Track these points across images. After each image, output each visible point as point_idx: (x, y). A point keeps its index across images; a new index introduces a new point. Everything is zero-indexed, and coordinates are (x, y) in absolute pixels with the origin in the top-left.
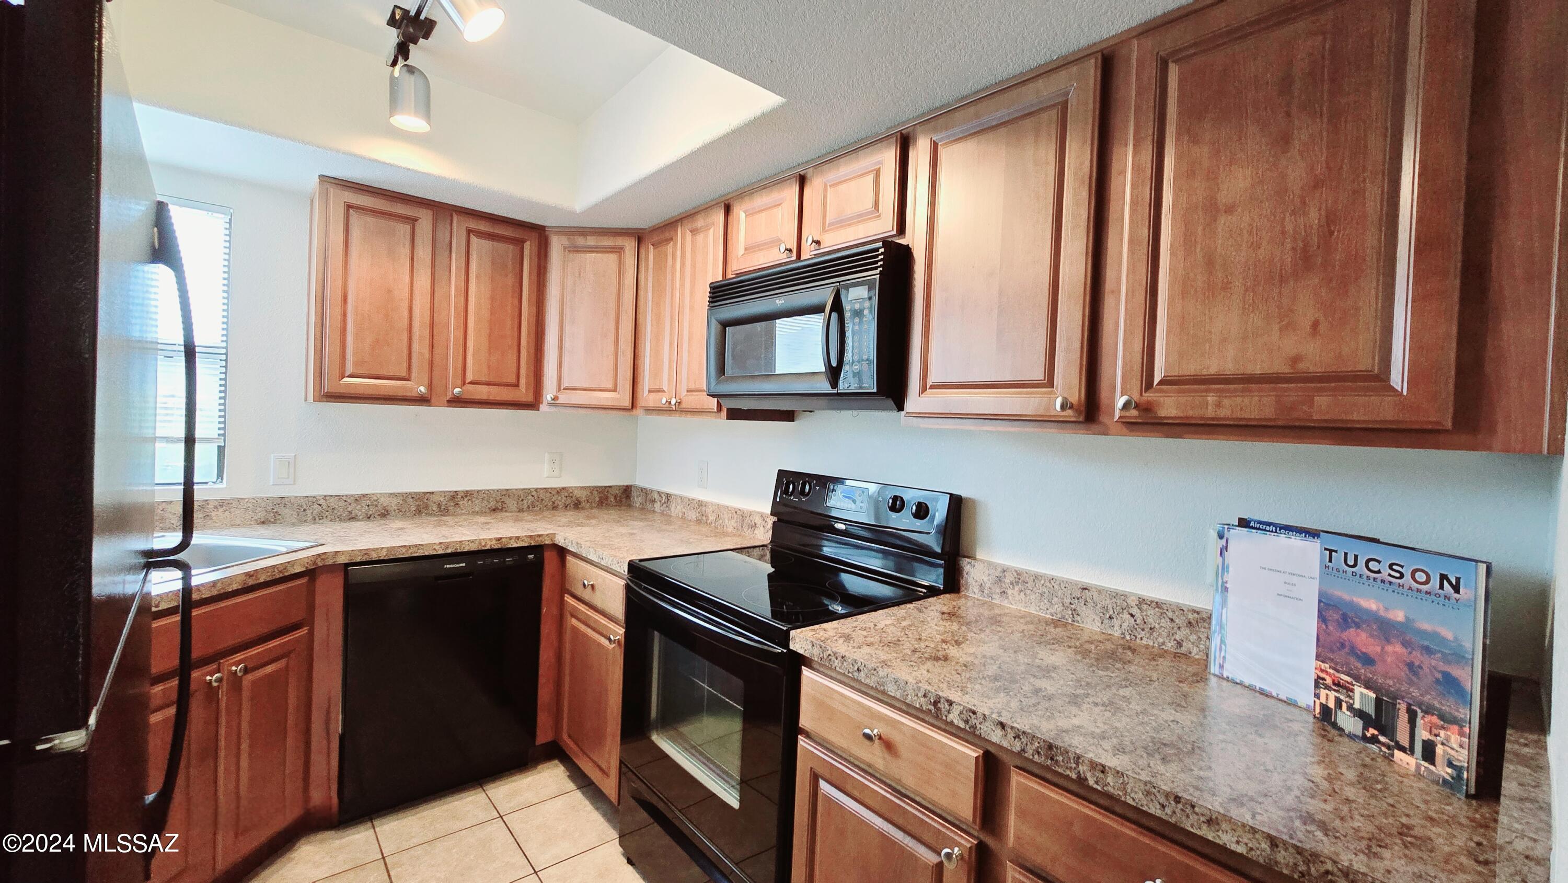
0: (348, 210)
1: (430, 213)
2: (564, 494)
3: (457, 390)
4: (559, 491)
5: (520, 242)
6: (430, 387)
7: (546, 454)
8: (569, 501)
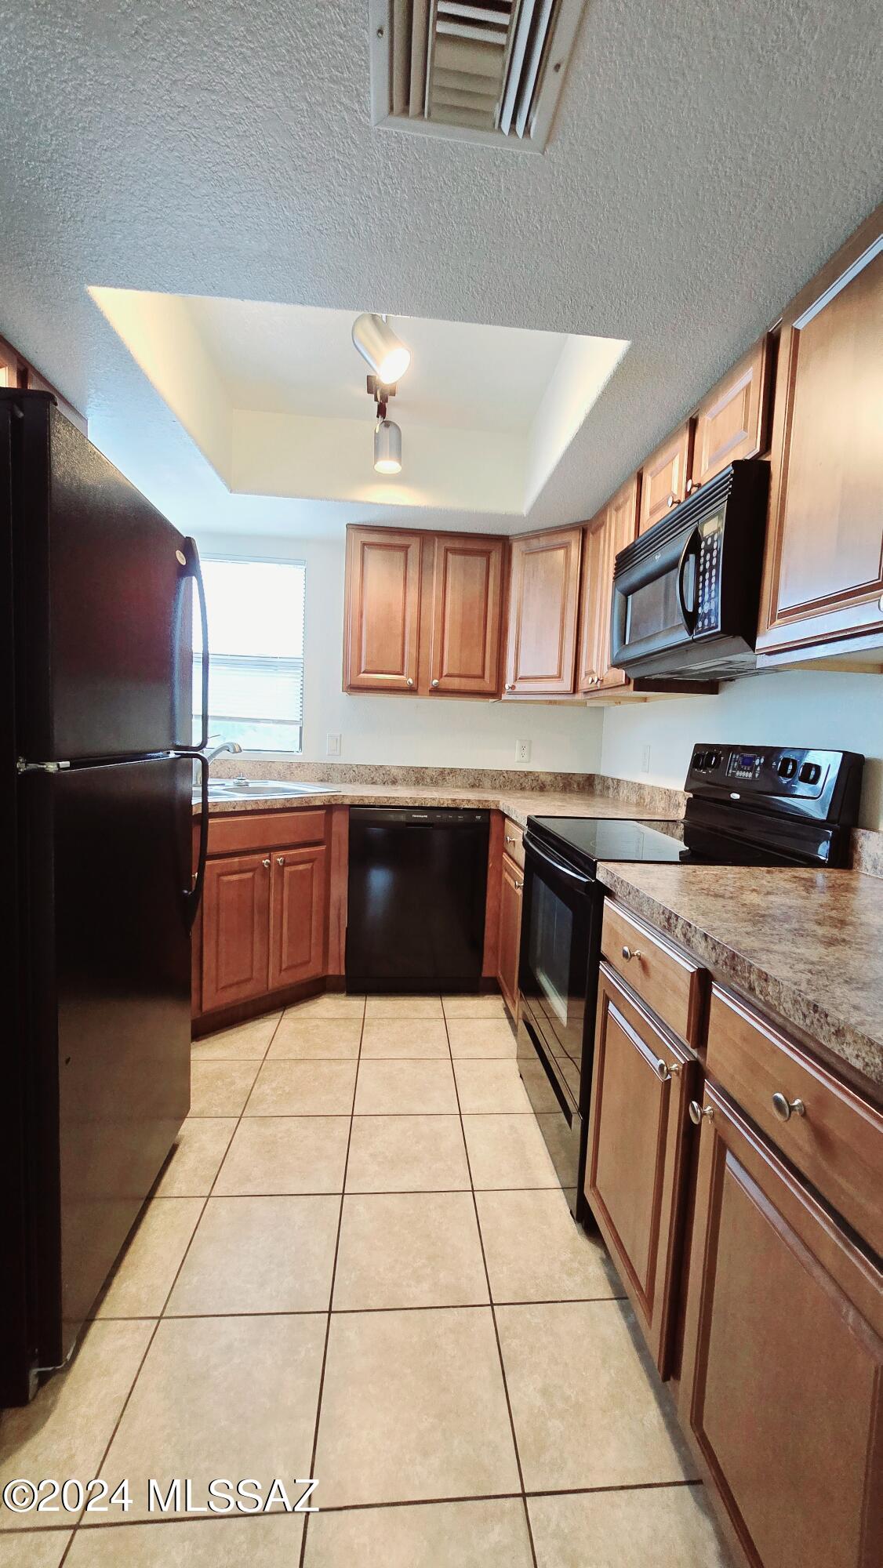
0: (363, 547)
1: (418, 539)
2: (531, 777)
3: (435, 681)
4: (527, 774)
5: (487, 554)
6: (417, 679)
7: (517, 742)
8: (535, 784)
